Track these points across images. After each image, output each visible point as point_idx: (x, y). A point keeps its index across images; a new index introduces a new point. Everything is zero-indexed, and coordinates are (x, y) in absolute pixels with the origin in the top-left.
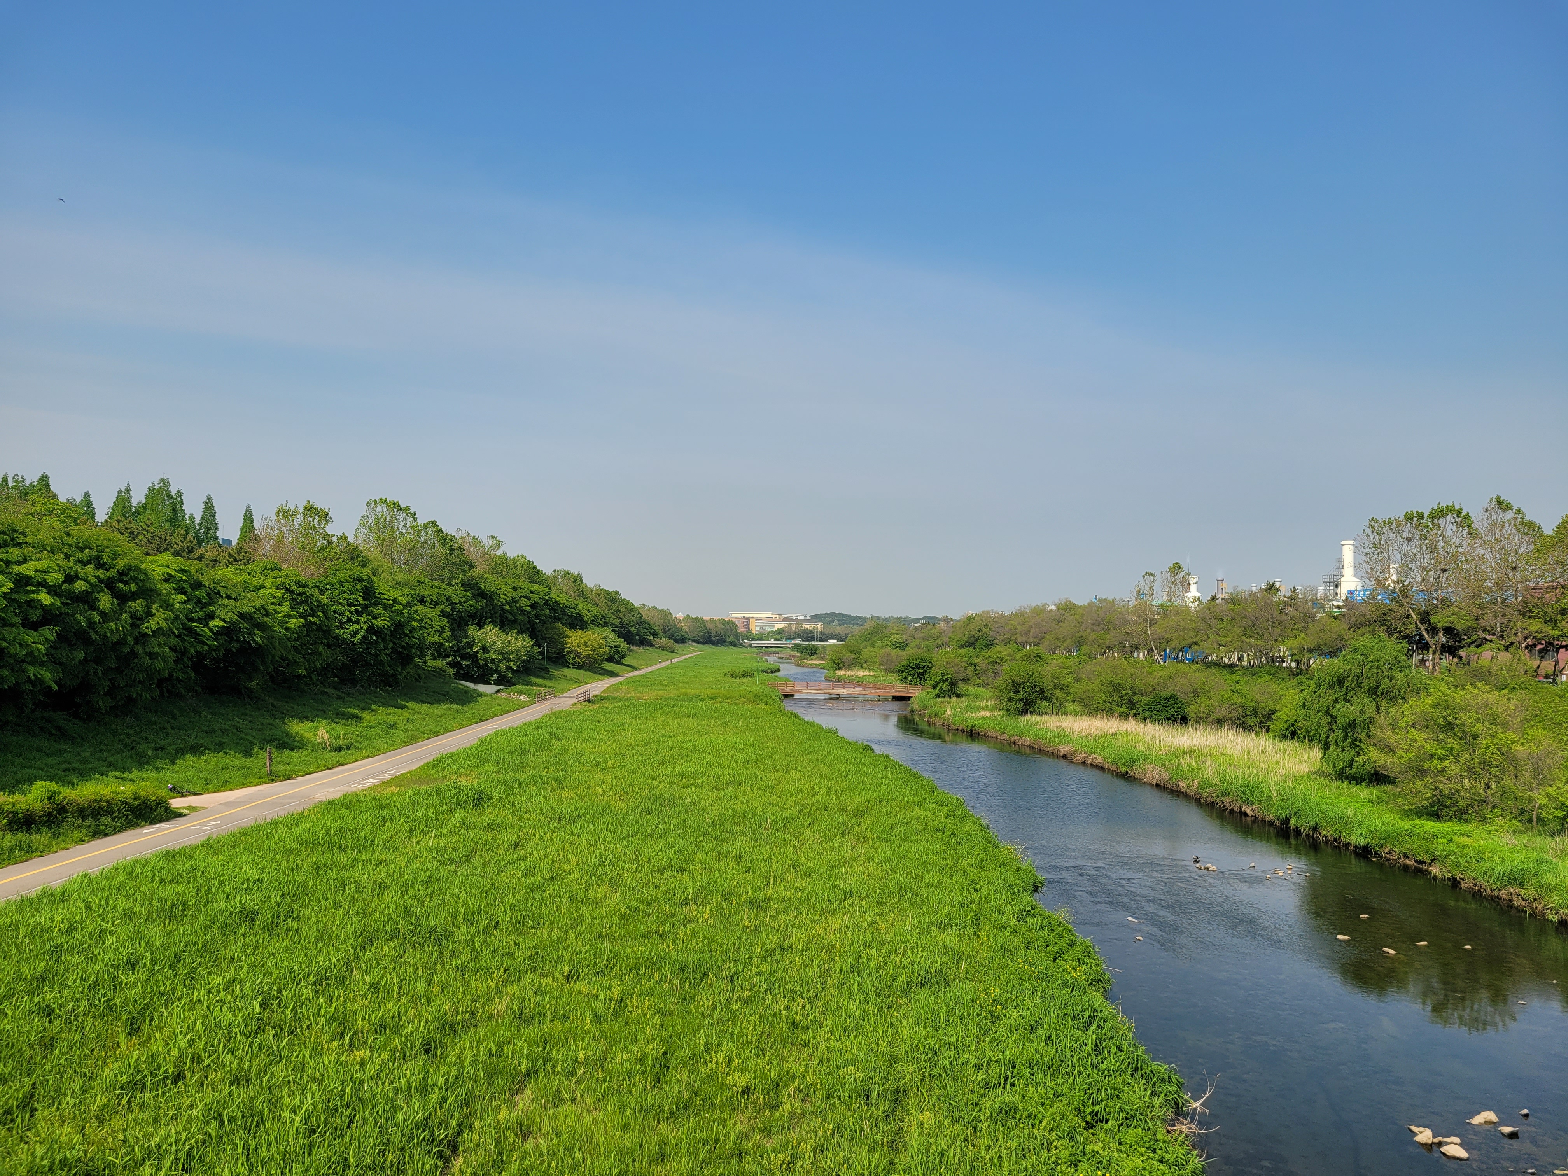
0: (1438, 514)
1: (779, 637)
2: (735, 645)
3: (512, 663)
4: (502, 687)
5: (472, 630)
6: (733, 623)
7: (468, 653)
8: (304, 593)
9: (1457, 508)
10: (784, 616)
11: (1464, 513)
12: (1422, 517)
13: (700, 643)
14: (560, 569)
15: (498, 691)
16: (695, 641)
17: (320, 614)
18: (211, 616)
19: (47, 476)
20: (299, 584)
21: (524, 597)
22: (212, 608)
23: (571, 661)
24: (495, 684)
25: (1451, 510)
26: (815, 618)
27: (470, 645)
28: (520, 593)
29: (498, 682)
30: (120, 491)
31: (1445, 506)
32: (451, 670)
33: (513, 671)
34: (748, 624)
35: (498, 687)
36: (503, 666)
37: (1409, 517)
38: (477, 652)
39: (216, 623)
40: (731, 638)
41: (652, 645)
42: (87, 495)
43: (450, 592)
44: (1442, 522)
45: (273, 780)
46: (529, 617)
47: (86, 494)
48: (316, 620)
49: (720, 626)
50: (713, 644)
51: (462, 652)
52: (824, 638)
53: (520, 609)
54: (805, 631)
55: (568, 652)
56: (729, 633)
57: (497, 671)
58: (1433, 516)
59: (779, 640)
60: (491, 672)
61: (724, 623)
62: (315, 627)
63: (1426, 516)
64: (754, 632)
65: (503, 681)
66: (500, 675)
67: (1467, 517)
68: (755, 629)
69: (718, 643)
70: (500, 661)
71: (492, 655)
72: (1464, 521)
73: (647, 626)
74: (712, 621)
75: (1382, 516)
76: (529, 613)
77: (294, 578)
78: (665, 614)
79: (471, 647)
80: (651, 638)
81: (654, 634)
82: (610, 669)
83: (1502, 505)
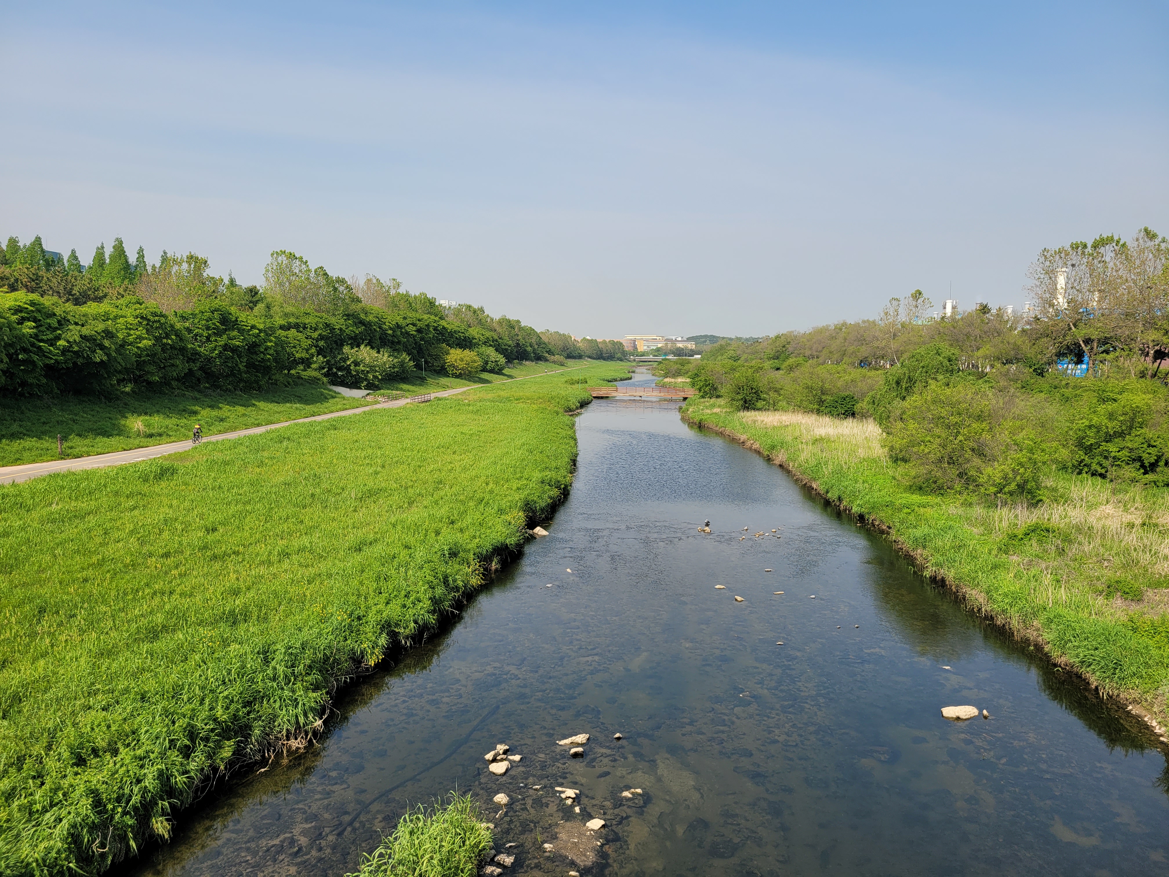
0: (1100, 243)
1: (656, 354)
2: (621, 360)
3: (378, 373)
4: (371, 391)
5: (346, 349)
6: (621, 344)
7: (343, 366)
8: (159, 321)
9: (1116, 238)
10: (666, 338)
11: (1121, 243)
12: (1085, 246)
13: (594, 359)
14: (463, 304)
15: (368, 394)
16: (590, 357)
17: (173, 337)
18: (58, 338)
19: (39, 238)
20: (155, 314)
21: (411, 324)
22: (59, 332)
23: (450, 372)
24: (365, 389)
25: (1109, 240)
26: (689, 339)
27: (345, 360)
28: (408, 321)
29: (367, 387)
30: (98, 248)
31: (1105, 237)
32: (324, 379)
33: (379, 380)
34: (634, 343)
35: (368, 391)
36: (370, 376)
37: (1075, 247)
38: (350, 365)
39: (61, 343)
40: (619, 355)
41: (546, 360)
42: (73, 252)
43: (333, 320)
44: (1102, 250)
45: (62, 458)
46: (415, 340)
47: (73, 250)
48: (170, 341)
49: (609, 345)
50: (604, 359)
51: (338, 365)
52: (692, 353)
53: (407, 333)
54: (679, 349)
55: (448, 366)
56: (617, 351)
57: (366, 380)
58: (1095, 246)
59: (657, 356)
60: (362, 380)
61: (613, 343)
62: (168, 347)
63: (1089, 246)
64: (639, 350)
65: (371, 387)
66: (369, 383)
67: (1124, 245)
68: (642, 348)
69: (608, 358)
70: (368, 372)
71: (362, 368)
72: (1122, 249)
73: (544, 346)
74: (604, 342)
75: (1054, 247)
76: (414, 336)
77: (151, 310)
78: (565, 338)
79: (345, 361)
80: (547, 355)
81: (549, 352)
82: (486, 378)
83: (1150, 235)
